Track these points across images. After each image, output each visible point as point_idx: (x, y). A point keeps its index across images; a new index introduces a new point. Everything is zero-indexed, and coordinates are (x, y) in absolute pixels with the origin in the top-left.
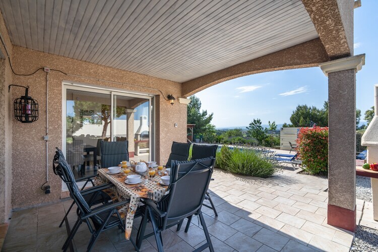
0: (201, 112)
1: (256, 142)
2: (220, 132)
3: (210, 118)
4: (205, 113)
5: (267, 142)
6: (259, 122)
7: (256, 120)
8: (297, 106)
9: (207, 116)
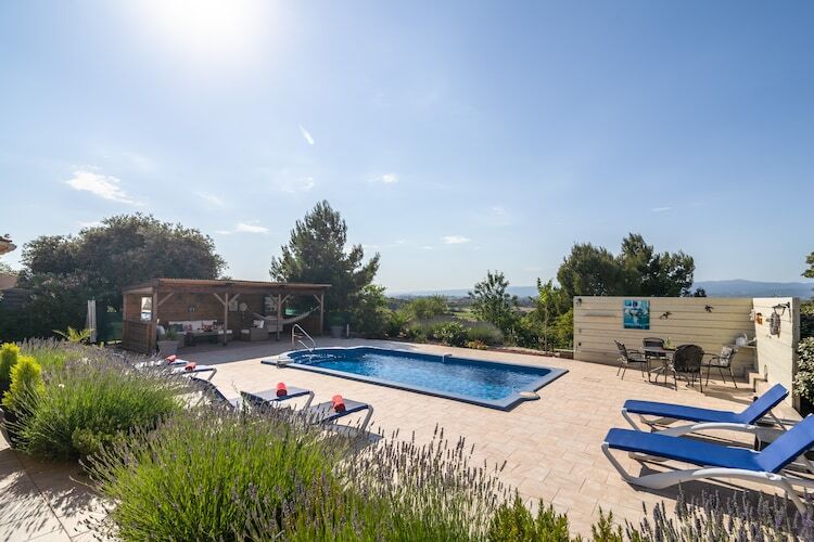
0: (347, 250)
1: (497, 333)
2: (394, 304)
3: (372, 268)
4: (357, 253)
5: (520, 331)
6: (499, 279)
7: (493, 274)
8: (573, 245)
9: (365, 262)
